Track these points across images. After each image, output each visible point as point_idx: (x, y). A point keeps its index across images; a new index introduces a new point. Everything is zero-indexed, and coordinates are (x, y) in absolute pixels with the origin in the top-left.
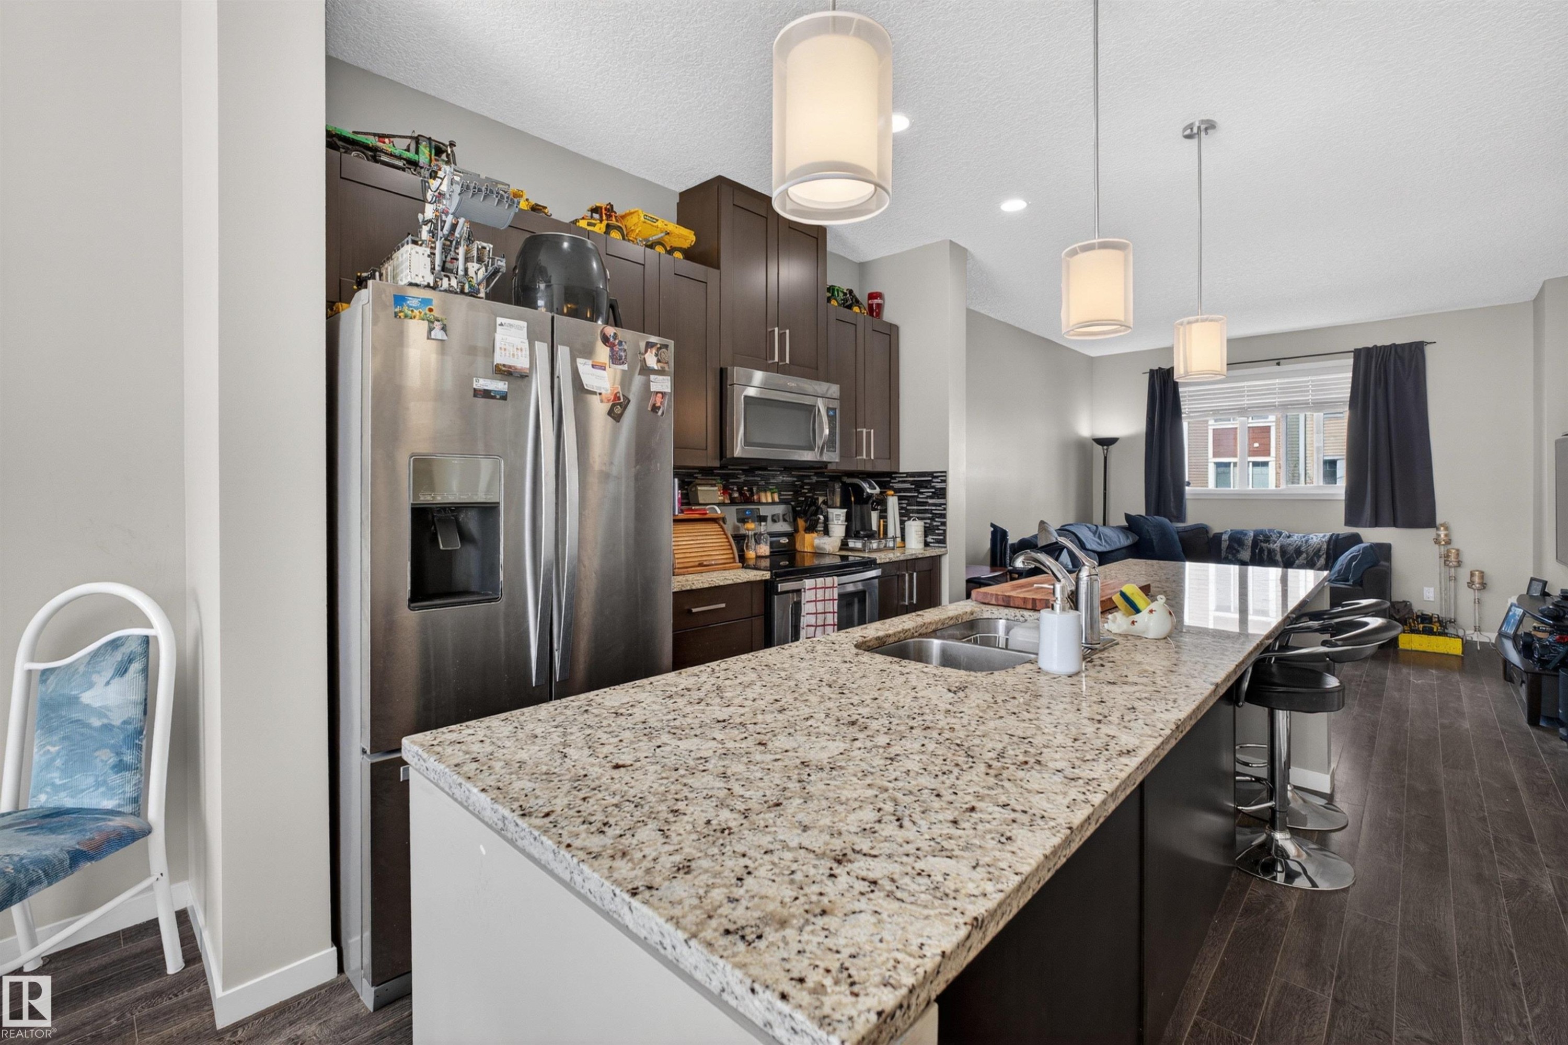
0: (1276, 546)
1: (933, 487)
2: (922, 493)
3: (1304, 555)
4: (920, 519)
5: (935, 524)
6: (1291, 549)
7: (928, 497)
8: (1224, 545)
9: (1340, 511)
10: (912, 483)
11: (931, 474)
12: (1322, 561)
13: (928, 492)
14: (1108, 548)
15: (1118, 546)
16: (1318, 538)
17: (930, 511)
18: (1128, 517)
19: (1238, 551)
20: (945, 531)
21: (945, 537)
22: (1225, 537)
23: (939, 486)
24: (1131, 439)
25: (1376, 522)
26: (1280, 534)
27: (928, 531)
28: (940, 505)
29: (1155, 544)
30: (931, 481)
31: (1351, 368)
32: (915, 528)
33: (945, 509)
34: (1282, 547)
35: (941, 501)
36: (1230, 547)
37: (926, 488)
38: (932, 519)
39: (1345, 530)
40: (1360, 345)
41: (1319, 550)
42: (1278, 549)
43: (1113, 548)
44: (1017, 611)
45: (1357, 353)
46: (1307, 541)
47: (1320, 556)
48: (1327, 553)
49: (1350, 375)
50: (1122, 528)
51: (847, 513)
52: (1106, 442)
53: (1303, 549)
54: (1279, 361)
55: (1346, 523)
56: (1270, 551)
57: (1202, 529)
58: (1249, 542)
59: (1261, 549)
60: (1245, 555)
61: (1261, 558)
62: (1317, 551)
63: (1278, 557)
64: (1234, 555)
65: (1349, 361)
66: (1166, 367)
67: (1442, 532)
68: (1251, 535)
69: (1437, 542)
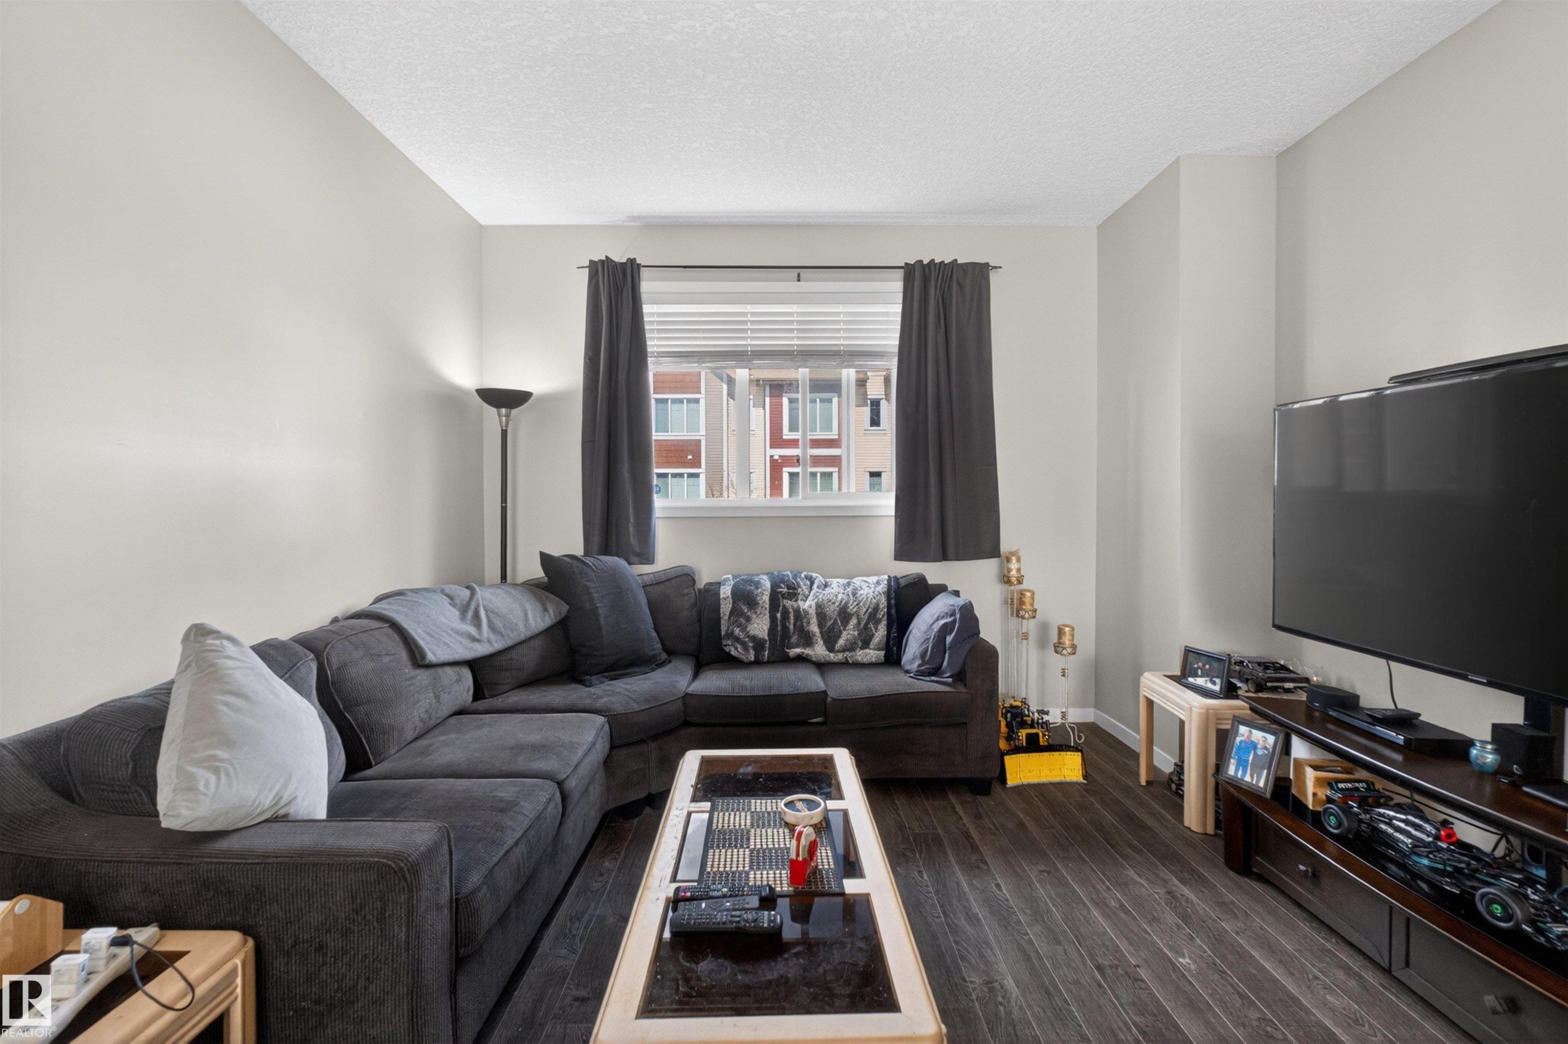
0: (808, 605)
3: (854, 621)
6: (832, 611)
8: (726, 608)
9: (886, 531)
14: (498, 645)
15: (522, 633)
16: (870, 585)
18: (547, 560)
19: (748, 619)
22: (726, 591)
24: (553, 400)
26: (811, 579)
29: (602, 620)
31: (900, 296)
34: (819, 607)
36: (734, 612)
40: (911, 259)
41: (876, 609)
42: (812, 612)
43: (509, 643)
45: (909, 271)
46: (854, 594)
47: (878, 621)
48: (889, 613)
50: (532, 586)
52: (504, 400)
53: (852, 608)
54: (799, 271)
55: (902, 554)
56: (799, 615)
57: (686, 577)
58: (765, 598)
59: (785, 613)
60: (760, 626)
61: (785, 628)
62: (873, 616)
63: (814, 628)
64: (743, 629)
65: (895, 286)
66: (619, 257)
67: (1014, 565)
68: (767, 584)
69: (1006, 580)
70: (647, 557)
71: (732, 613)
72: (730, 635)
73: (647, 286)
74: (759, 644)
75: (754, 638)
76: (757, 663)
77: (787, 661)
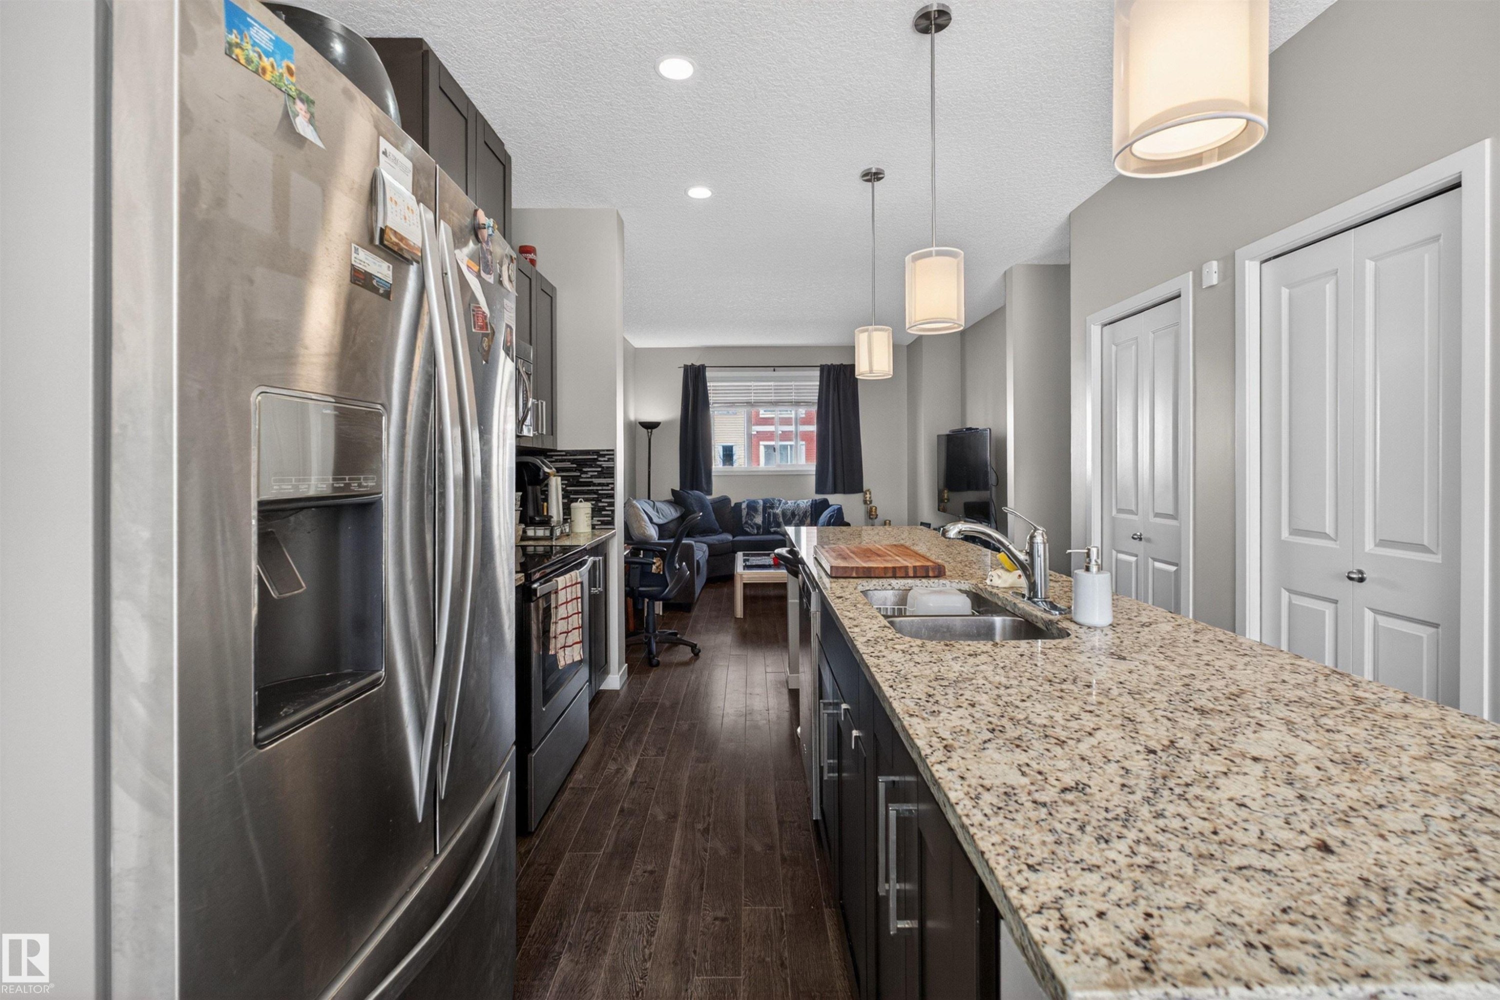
0: (778, 511)
1: (600, 466)
2: (586, 473)
3: (797, 517)
4: (586, 500)
5: (600, 504)
6: (789, 513)
7: (592, 477)
8: (744, 513)
9: (812, 481)
10: (573, 461)
11: (597, 452)
12: (809, 520)
13: (591, 471)
16: (804, 503)
17: (596, 492)
18: (670, 491)
19: (754, 517)
20: (613, 511)
21: (613, 519)
22: (744, 506)
23: (605, 465)
24: (669, 423)
25: (835, 491)
26: (780, 501)
27: (596, 511)
28: (608, 485)
30: (596, 460)
31: (818, 379)
32: (582, 510)
33: (613, 489)
34: (783, 511)
35: (609, 481)
37: (591, 466)
38: (598, 500)
39: (820, 497)
40: (824, 363)
42: (780, 514)
43: (669, 520)
44: (884, 581)
45: (823, 368)
46: (798, 507)
48: (812, 514)
49: (818, 383)
50: (669, 501)
51: (522, 496)
52: (650, 426)
53: (796, 512)
54: (775, 368)
55: (818, 491)
56: (775, 515)
57: (725, 500)
58: (760, 509)
59: (769, 514)
60: (759, 520)
61: (769, 521)
62: (805, 513)
63: (781, 520)
64: (752, 520)
65: (817, 373)
66: (697, 364)
67: (868, 496)
68: (761, 502)
69: (865, 502)
70: (709, 492)
71: (747, 514)
72: (746, 523)
73: (709, 374)
74: (758, 527)
75: (756, 524)
76: (758, 534)
77: (769, 533)
